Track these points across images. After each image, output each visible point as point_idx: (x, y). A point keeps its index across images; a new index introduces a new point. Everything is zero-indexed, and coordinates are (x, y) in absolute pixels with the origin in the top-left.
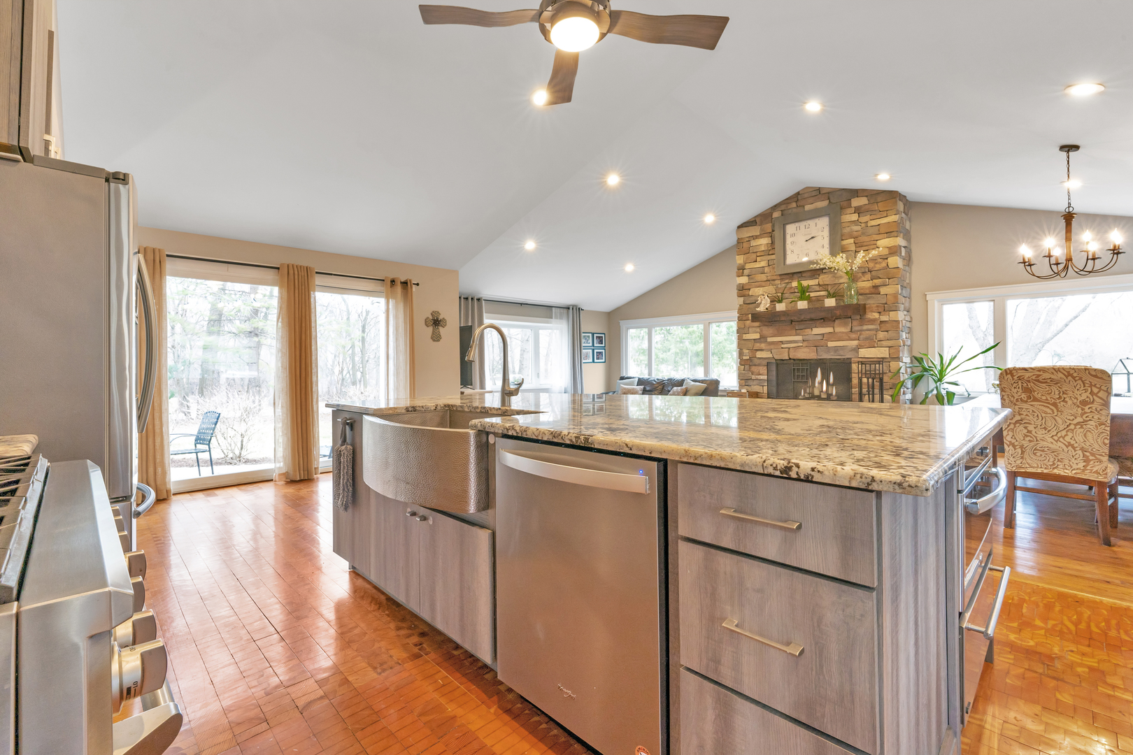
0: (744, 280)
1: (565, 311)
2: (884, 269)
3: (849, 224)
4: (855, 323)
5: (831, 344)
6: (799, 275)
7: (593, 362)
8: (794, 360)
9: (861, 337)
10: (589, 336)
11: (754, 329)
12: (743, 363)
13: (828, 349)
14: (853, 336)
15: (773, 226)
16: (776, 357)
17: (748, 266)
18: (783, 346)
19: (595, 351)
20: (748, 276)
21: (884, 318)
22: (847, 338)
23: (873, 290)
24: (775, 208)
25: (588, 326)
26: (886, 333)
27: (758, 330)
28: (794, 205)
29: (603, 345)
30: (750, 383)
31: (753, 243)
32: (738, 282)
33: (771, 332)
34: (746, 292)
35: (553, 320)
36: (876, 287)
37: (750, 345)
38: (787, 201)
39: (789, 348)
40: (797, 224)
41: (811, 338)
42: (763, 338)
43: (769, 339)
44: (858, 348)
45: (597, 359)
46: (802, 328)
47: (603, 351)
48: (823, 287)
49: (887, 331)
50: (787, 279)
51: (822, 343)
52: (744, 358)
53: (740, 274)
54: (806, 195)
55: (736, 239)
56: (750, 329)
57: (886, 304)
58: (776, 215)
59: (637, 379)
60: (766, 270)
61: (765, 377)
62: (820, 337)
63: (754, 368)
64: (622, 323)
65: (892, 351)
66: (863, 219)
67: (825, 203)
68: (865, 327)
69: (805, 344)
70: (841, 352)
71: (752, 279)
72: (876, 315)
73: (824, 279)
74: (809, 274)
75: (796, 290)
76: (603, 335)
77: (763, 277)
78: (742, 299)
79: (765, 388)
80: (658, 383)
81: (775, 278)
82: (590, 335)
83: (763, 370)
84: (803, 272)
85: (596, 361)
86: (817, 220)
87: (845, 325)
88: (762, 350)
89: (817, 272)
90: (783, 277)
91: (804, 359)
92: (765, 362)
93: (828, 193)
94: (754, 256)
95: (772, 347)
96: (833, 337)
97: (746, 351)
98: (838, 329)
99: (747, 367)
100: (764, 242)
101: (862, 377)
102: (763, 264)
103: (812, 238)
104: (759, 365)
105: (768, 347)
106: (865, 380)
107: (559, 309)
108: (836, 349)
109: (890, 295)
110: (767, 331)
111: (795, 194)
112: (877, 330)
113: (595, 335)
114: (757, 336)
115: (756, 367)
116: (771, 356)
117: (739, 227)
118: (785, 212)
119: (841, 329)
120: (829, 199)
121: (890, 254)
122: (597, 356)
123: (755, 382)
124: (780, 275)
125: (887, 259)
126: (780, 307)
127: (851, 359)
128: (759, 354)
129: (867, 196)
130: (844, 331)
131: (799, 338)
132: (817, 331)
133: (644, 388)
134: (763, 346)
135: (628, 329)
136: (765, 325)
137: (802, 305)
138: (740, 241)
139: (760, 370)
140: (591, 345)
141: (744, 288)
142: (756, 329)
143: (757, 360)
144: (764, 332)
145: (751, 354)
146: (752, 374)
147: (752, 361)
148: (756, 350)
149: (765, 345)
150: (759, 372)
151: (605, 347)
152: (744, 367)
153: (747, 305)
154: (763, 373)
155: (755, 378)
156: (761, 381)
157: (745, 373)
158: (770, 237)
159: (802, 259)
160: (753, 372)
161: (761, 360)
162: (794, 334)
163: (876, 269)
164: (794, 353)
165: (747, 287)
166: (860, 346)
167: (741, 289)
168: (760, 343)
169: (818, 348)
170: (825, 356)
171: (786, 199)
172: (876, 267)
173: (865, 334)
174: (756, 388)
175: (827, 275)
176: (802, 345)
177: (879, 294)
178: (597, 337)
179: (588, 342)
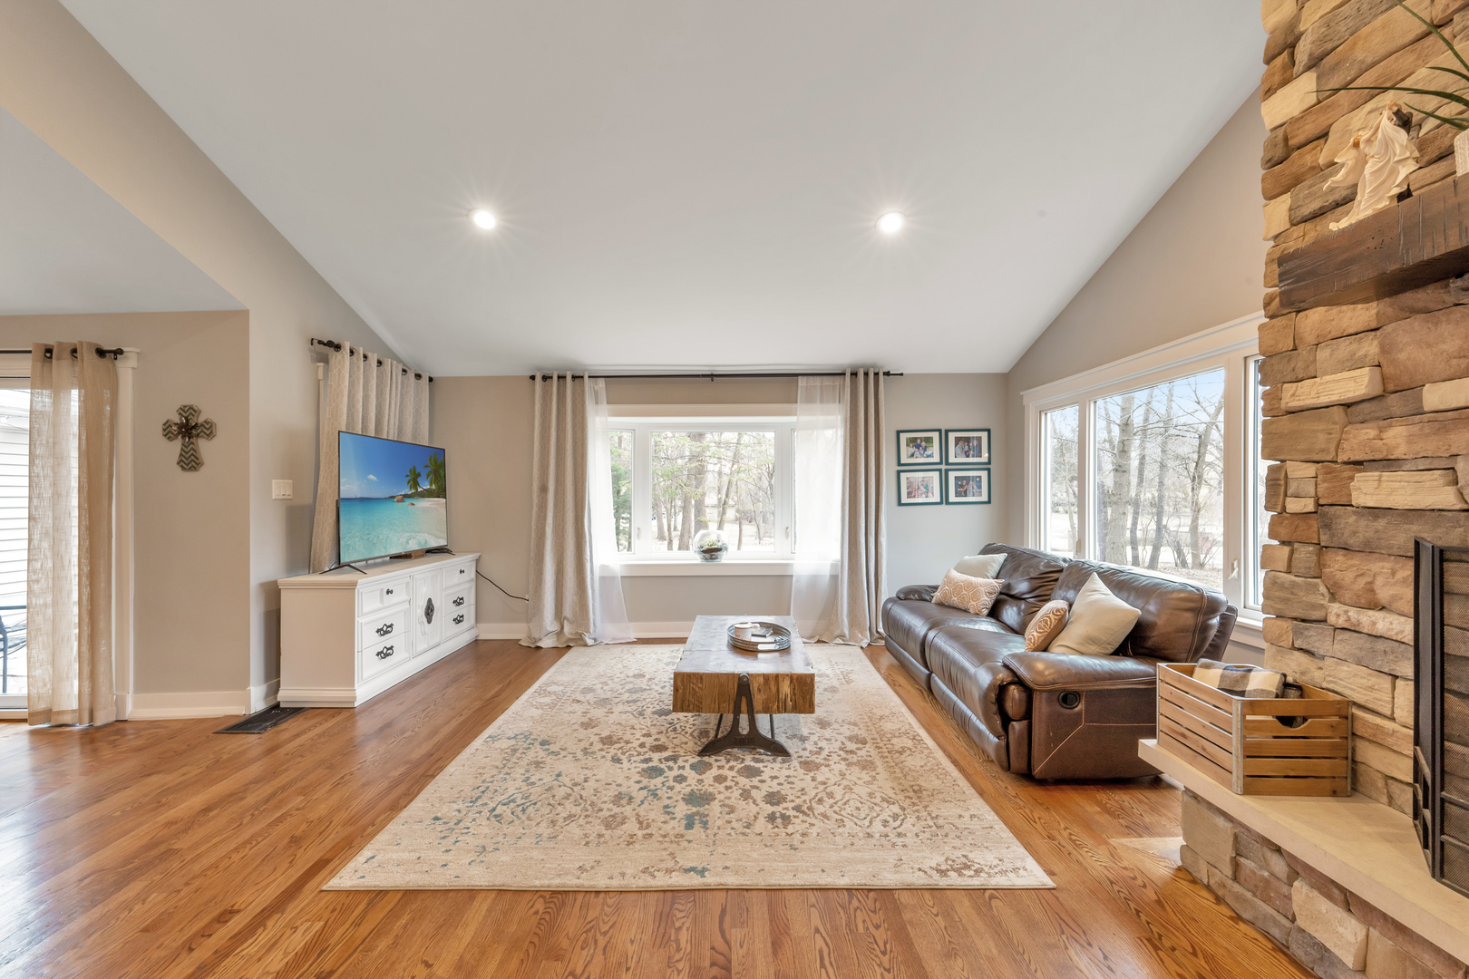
0: (1294, 98)
7: (944, 500)
10: (929, 440)
11: (1345, 348)
19: (952, 475)
20: (1314, 65)
25: (912, 413)
27: (1366, 347)
29: (983, 459)
30: (1315, 638)
33: (1451, 345)
34: (1308, 158)
35: (799, 406)
37: (1320, 436)
43: (1436, 396)
45: (958, 494)
52: (1294, 506)
56: (1325, 351)
61: (1403, 626)
63: (1338, 564)
64: (1027, 395)
71: (1335, 67)
76: (983, 435)
78: (1285, 202)
79: (1404, 699)
82: (935, 436)
83: (1395, 582)
85: (952, 498)
88: (1388, 463)
92: (1402, 538)
95: (1459, 439)
97: (1301, 472)
99: (1305, 553)
104: (1369, 549)
105: (1430, 446)
107: (818, 379)
113: (952, 436)
114: (1357, 384)
115: (1356, 560)
123: (1344, 645)
128: (1368, 490)
134: (1397, 438)
135: (1042, 411)
139: (1379, 581)
140: (936, 459)
141: (1292, 142)
142: (1355, 346)
143: (1352, 519)
144: (1403, 356)
145: (1323, 487)
146: (1333, 597)
147: (1327, 526)
148: (1360, 463)
149: (1415, 429)
150: (1370, 589)
151: (989, 463)
152: (1292, 553)
153: (1309, 226)
154: (1395, 598)
155: (1341, 622)
156: (1381, 645)
157: (1294, 585)
160: (1339, 585)
161: (1381, 523)
165: (1309, 129)
167: (1282, 152)
168: (1386, 420)
174: (1353, 679)
178: (958, 440)
179: (928, 452)
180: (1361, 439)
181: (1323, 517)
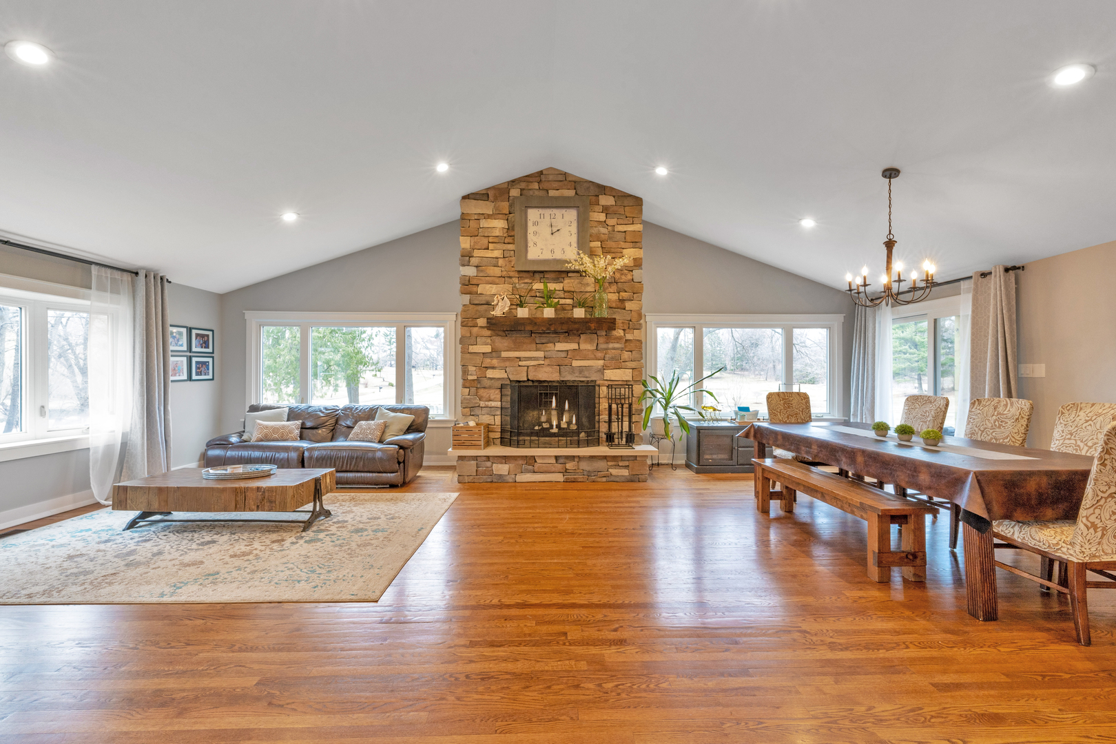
0: (470, 271)
1: (127, 277)
2: (628, 282)
3: (596, 224)
4: (601, 340)
5: (576, 363)
6: (542, 275)
7: (190, 378)
8: (532, 381)
9: (607, 356)
10: (181, 333)
11: (484, 339)
12: (467, 385)
13: (573, 370)
14: (599, 354)
15: (511, 206)
16: (512, 378)
17: (476, 253)
18: (521, 363)
19: (194, 360)
20: (477, 267)
21: (629, 337)
22: (593, 356)
23: (619, 304)
24: (513, 182)
25: (180, 314)
26: (630, 353)
27: (489, 340)
28: (536, 186)
29: (210, 350)
30: (477, 411)
31: (484, 223)
32: (463, 273)
33: (506, 344)
34: (474, 289)
35: (93, 292)
36: (622, 301)
37: (478, 360)
38: (527, 178)
39: (528, 367)
40: (541, 211)
41: (554, 355)
42: (495, 352)
43: (504, 354)
44: (604, 368)
45: (197, 374)
46: (544, 341)
47: (210, 360)
48: (570, 293)
49: (631, 351)
50: (527, 278)
51: (567, 361)
52: (470, 378)
53: (466, 263)
54: (551, 178)
55: (460, 214)
56: (478, 340)
57: (631, 321)
58: (515, 192)
59: (287, 410)
60: (501, 262)
61: (498, 404)
62: (563, 355)
63: (481, 392)
64: (249, 315)
65: (636, 373)
66: (611, 222)
67: (571, 193)
68: (611, 345)
69: (547, 362)
70: (586, 373)
71: (482, 271)
72: (621, 333)
73: (569, 284)
74: (552, 275)
75: (538, 294)
76: (210, 333)
77: (497, 271)
78: (468, 297)
79: (498, 419)
80: (327, 415)
81: (512, 274)
82: (184, 330)
83: (496, 394)
84: (546, 271)
85: (194, 377)
86: (563, 211)
87: (591, 341)
88: (493, 368)
89: (561, 273)
90: (522, 275)
91: (544, 381)
92: (498, 384)
93: (575, 182)
94: (485, 241)
95: (507, 364)
96: (577, 354)
97: (471, 369)
98: (583, 346)
99: (473, 390)
100: (499, 225)
101: (612, 403)
102: (497, 254)
103: (558, 230)
104: (490, 388)
105: (502, 365)
106: (614, 406)
107: (109, 271)
108: (581, 369)
109: (634, 311)
110: (501, 343)
111: (537, 173)
112: (622, 349)
113: (194, 332)
114: (488, 349)
115: (486, 390)
116: (505, 376)
117: (464, 198)
118: (525, 192)
119: (587, 346)
120: (575, 189)
121: (635, 266)
122: (197, 368)
123: (484, 411)
124: (519, 272)
125: (632, 271)
126: (522, 313)
127: (596, 381)
128: (490, 374)
129: (614, 197)
130: (589, 348)
131: (541, 354)
132: (560, 346)
133: (303, 424)
134: (495, 362)
135: (260, 325)
136: (498, 335)
137: (549, 313)
138: (464, 217)
139: (492, 394)
140: (185, 348)
141: (471, 283)
142: (486, 339)
143: (486, 381)
144: (496, 344)
145: (478, 373)
146: (480, 400)
147: (479, 383)
148: (487, 367)
149: (499, 361)
150: (490, 397)
151: (213, 353)
153: (474, 306)
154: (495, 398)
155: (484, 406)
156: (493, 409)
157: (470, 399)
158: (507, 220)
159: (547, 256)
160: (482, 397)
161: (493, 381)
162: (535, 349)
163: (622, 281)
164: (534, 373)
165: (474, 282)
166: (606, 366)
167: (467, 283)
168: (492, 358)
169: (561, 367)
170: (569, 377)
171: (526, 176)
172: (622, 279)
173: (611, 353)
174: (486, 419)
175: (573, 281)
176: (543, 362)
177: (625, 309)
178: (197, 335)
179: (180, 343)
180: (487, 362)
181: (478, 380)
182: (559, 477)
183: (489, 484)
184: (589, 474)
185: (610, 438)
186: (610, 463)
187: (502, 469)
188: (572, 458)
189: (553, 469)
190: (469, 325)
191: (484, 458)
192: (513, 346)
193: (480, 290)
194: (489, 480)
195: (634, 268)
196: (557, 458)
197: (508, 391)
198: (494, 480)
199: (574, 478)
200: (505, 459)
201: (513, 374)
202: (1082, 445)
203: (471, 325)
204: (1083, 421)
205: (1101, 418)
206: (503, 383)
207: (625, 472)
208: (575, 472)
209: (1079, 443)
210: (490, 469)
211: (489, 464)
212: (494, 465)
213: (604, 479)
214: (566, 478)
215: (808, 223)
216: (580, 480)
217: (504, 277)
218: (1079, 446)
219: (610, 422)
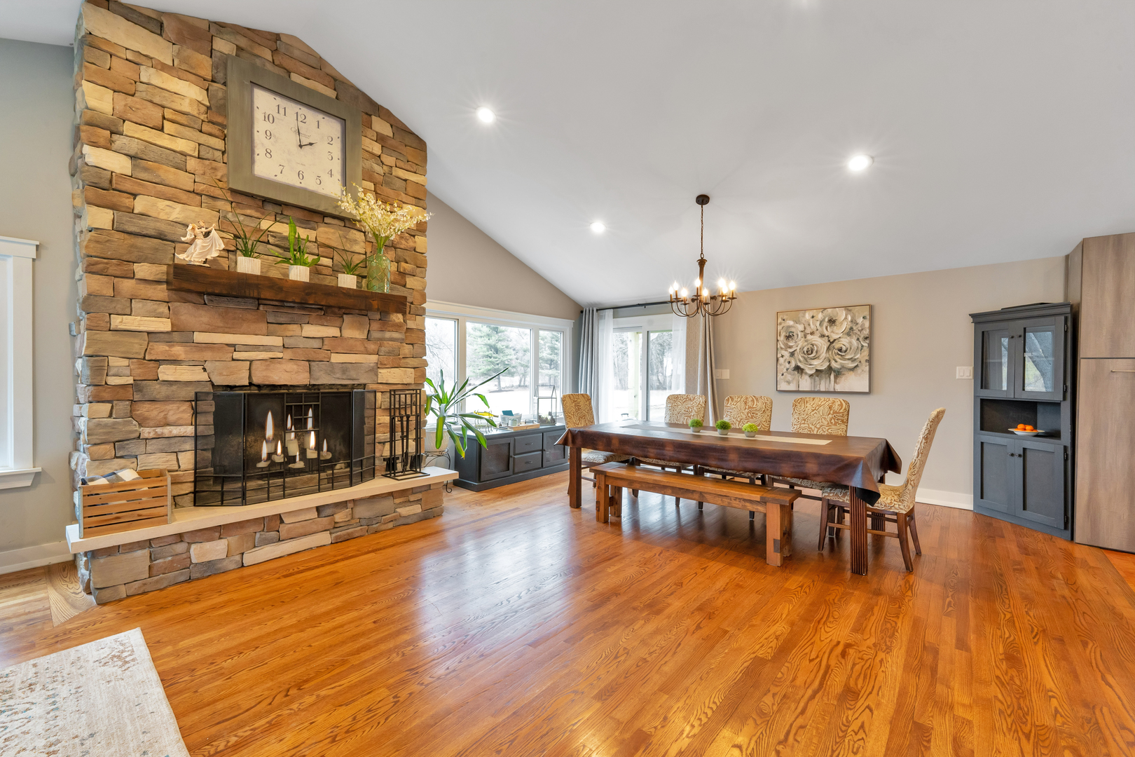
2: (410, 250)
3: (367, 155)
4: (374, 326)
5: (336, 358)
6: (278, 209)
8: (259, 387)
9: (383, 349)
11: (149, 306)
12: (106, 396)
13: (331, 368)
14: (372, 347)
15: (216, 67)
16: (218, 381)
17: (130, 129)
18: (236, 355)
20: (132, 157)
22: (363, 349)
24: (221, 27)
26: (410, 346)
27: (163, 309)
28: (268, 55)
30: (134, 448)
31: (151, 76)
33: (204, 319)
34: (126, 201)
36: (402, 274)
37: (137, 346)
38: (251, 34)
39: (251, 362)
41: (302, 343)
42: (180, 333)
43: (199, 337)
44: (379, 365)
46: (282, 320)
48: (327, 249)
49: (412, 344)
50: (250, 207)
51: (322, 355)
52: (113, 381)
53: (101, 141)
54: (295, 53)
56: (137, 304)
58: (223, 46)
60: (192, 164)
61: (188, 430)
62: (317, 344)
63: (144, 409)
66: (388, 160)
67: (331, 93)
68: (388, 335)
69: (288, 354)
70: (353, 374)
71: (146, 169)
72: (400, 318)
73: (327, 233)
74: (299, 214)
75: (271, 240)
77: (183, 179)
78: (107, 213)
79: (187, 458)
81: (217, 192)
83: (185, 412)
84: (287, 205)
86: (320, 116)
87: (360, 327)
88: (175, 362)
89: (313, 214)
90: (240, 199)
91: (281, 386)
92: (190, 393)
93: (334, 78)
94: (156, 114)
95: (208, 355)
96: (338, 344)
97: (116, 362)
98: (347, 333)
99: (122, 407)
100: (187, 92)
101: (394, 416)
102: (181, 145)
103: (311, 144)
104: (167, 400)
105: (196, 356)
106: (397, 420)
108: (345, 367)
109: (417, 291)
110: (190, 314)
112: (402, 341)
114: (164, 325)
115: (158, 405)
116: (204, 377)
118: (245, 54)
119: (352, 331)
120: (335, 89)
121: (417, 230)
123: (153, 446)
124: (233, 191)
125: (414, 236)
126: (248, 266)
127: (365, 385)
128: (166, 372)
129: (391, 124)
130: (358, 336)
131: (276, 341)
132: (312, 330)
134: (178, 351)
136: (186, 301)
137: (299, 274)
139: (171, 413)
141: (115, 186)
142: (156, 306)
143: (157, 387)
144: (183, 318)
145: (136, 372)
146: (140, 425)
147: (140, 391)
148: (158, 361)
149: (188, 349)
150: (165, 418)
152: (112, 407)
153: (126, 236)
154: (179, 419)
155: (152, 435)
156: (173, 441)
157: (115, 423)
158: (207, 90)
159: (290, 178)
160: (146, 419)
161: (174, 388)
162: (265, 331)
163: (402, 247)
164: (264, 373)
165: (128, 186)
166: (381, 364)
167: (106, 185)
168: (170, 342)
169: (312, 363)
170: (324, 379)
171: (249, 29)
172: (401, 244)
173: (388, 346)
174: (158, 461)
175: (333, 231)
176: (280, 355)
177: (405, 286)
180: (160, 350)
181: (137, 386)
182: (325, 538)
183: (185, 585)
184: (370, 521)
185: (391, 465)
186: (397, 501)
187: (215, 550)
188: (342, 505)
189: (315, 528)
190: (110, 271)
191: (170, 541)
192: (222, 325)
193: (140, 205)
194: (182, 579)
195: (418, 233)
196: (318, 509)
197: (209, 406)
198: (194, 576)
199: (348, 534)
200: (220, 531)
201: (221, 374)
202: (813, 427)
203: (118, 273)
204: (810, 411)
205: (822, 408)
206: (198, 390)
207: (417, 509)
208: (348, 524)
209: (811, 426)
210: (184, 556)
211: (180, 548)
212: (193, 547)
213: (390, 525)
214: (337, 537)
215: (598, 227)
216: (357, 535)
217: (201, 195)
218: (811, 428)
219: (392, 440)
